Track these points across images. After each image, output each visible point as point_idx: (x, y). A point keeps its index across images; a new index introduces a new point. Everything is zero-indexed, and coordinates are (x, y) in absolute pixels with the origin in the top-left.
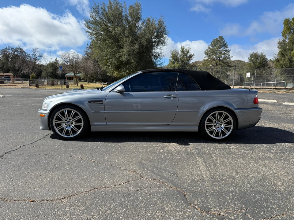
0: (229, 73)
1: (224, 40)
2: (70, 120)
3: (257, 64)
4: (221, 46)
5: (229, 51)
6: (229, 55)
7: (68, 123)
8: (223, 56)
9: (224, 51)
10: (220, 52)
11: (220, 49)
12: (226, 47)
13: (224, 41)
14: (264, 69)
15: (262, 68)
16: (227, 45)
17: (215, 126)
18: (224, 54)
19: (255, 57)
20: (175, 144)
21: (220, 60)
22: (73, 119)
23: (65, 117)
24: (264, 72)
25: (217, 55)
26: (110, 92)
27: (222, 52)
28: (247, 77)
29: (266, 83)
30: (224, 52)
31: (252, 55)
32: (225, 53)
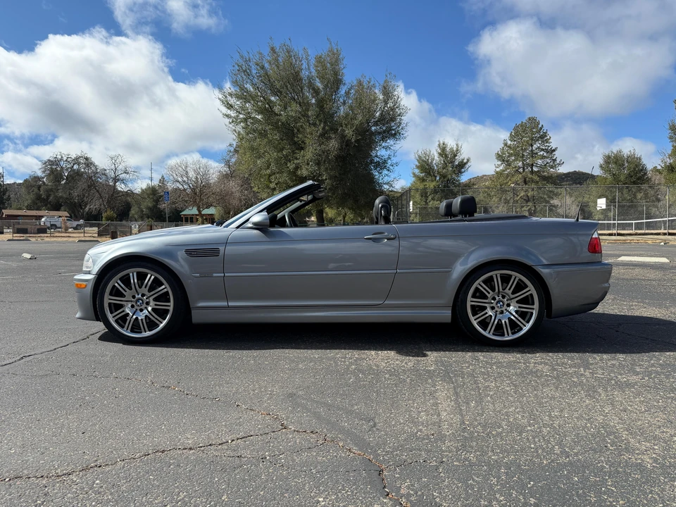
0: (555, 202)
1: (540, 126)
2: (143, 295)
3: (622, 178)
4: (534, 140)
5: (554, 150)
6: (555, 160)
7: (139, 303)
8: (540, 162)
9: (543, 150)
10: (533, 154)
11: (532, 146)
12: (547, 141)
13: (541, 128)
14: (640, 190)
15: (634, 188)
16: (548, 137)
17: (493, 308)
18: (543, 157)
19: (616, 163)
20: (392, 353)
21: (532, 172)
22: (149, 294)
23: (131, 289)
24: (639, 196)
25: (525, 160)
26: (238, 227)
27: (536, 153)
28: (598, 209)
29: (645, 221)
30: (541, 153)
31: (609, 157)
32: (545, 154)
